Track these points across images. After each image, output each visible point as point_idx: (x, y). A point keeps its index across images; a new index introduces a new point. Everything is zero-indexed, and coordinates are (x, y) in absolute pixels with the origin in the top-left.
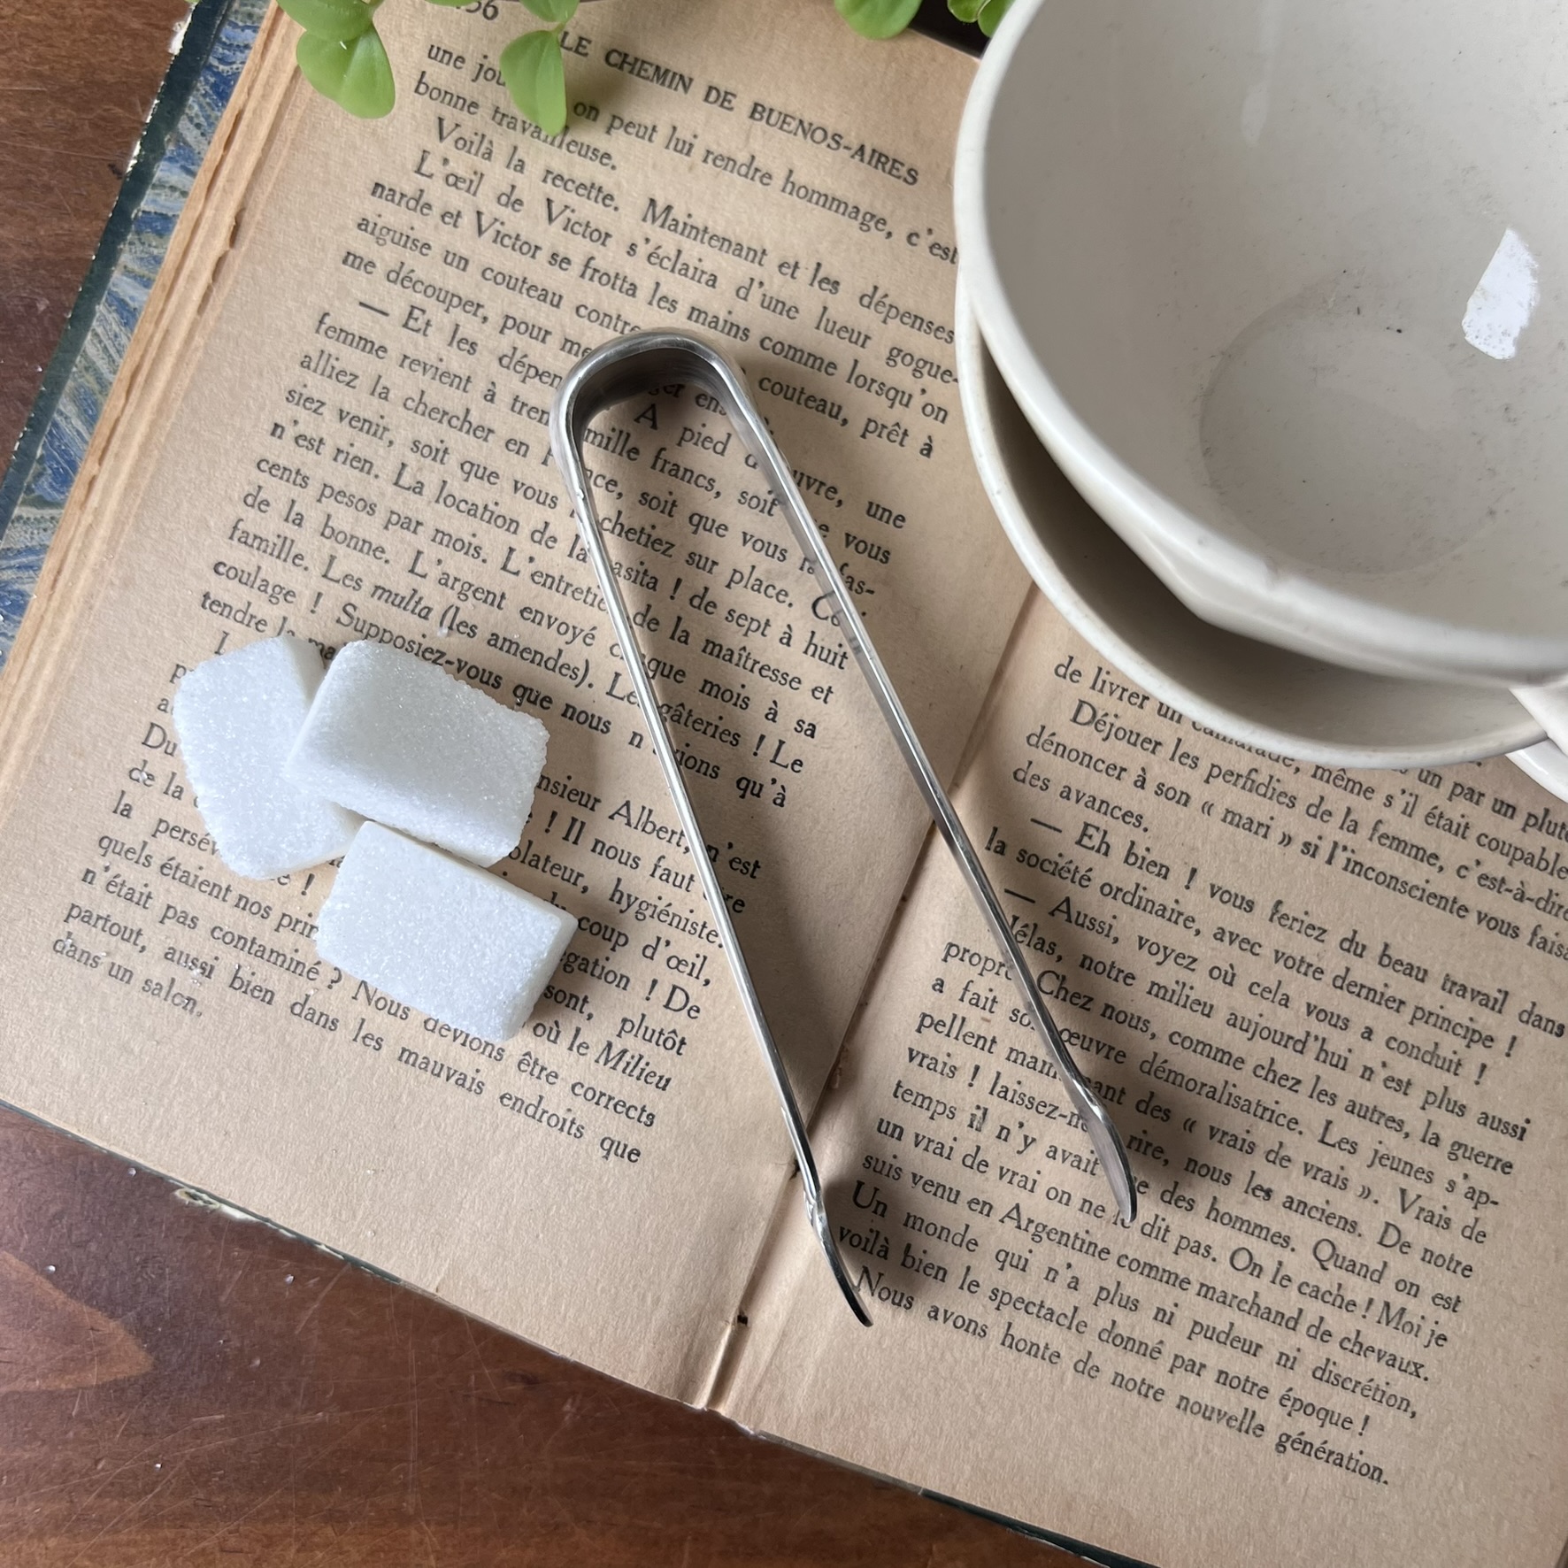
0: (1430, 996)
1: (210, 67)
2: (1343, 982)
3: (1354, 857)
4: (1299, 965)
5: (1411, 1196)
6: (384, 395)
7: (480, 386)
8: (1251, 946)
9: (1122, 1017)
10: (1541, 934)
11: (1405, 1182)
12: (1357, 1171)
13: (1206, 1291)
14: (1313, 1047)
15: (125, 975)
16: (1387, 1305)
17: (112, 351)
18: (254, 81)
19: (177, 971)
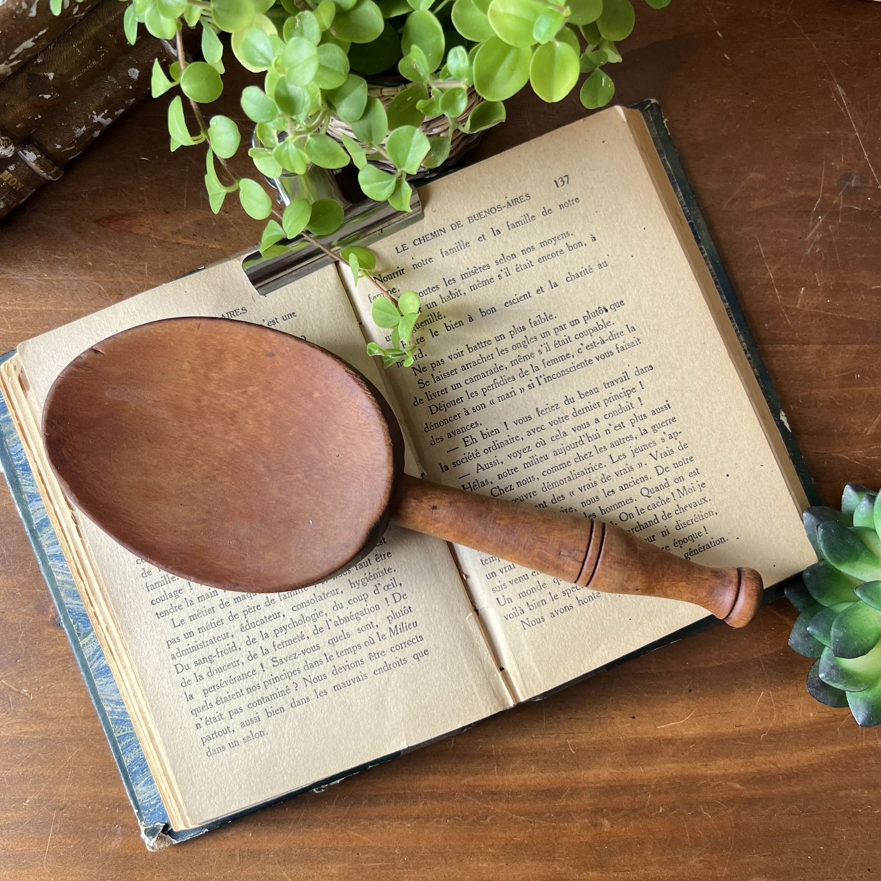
0: (605, 393)
1: (17, 465)
2: (576, 414)
3: (545, 377)
4: (560, 420)
5: (654, 454)
8: (541, 428)
9: (524, 482)
10: (619, 346)
11: (648, 451)
12: (632, 461)
14: (585, 439)
15: (236, 743)
16: (678, 490)
17: (65, 572)
18: (34, 457)
19: (250, 728)
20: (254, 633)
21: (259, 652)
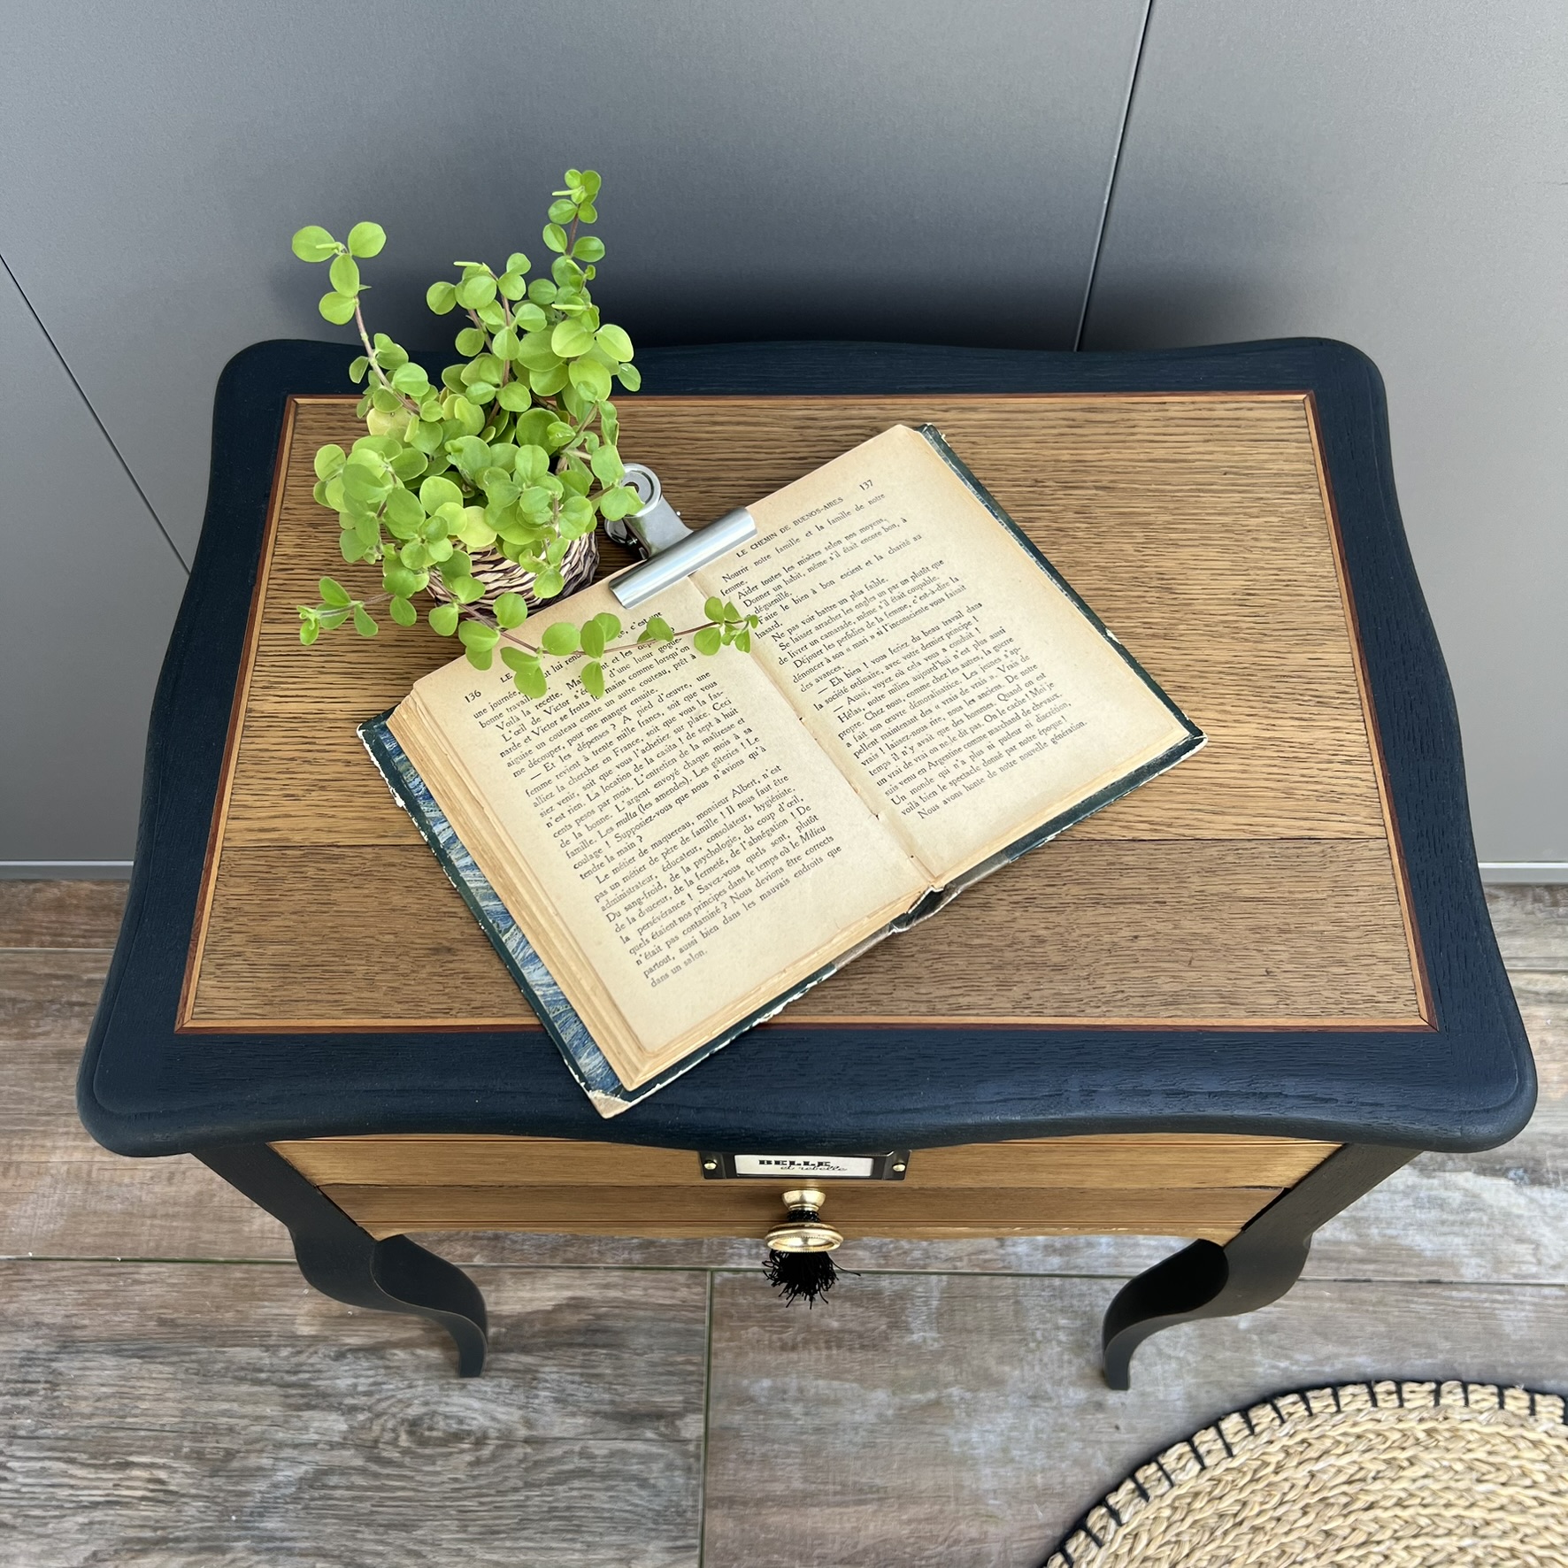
0: (944, 630)
2: (924, 648)
3: (890, 624)
4: (910, 655)
5: (1001, 667)
6: (563, 788)
7: (582, 761)
8: (897, 662)
9: (893, 705)
10: (948, 594)
11: (996, 666)
12: (982, 675)
13: (991, 733)
14: (938, 665)
15: (678, 968)
16: (1031, 692)
18: (434, 784)
19: (687, 952)
20: (676, 870)
21: (685, 886)
